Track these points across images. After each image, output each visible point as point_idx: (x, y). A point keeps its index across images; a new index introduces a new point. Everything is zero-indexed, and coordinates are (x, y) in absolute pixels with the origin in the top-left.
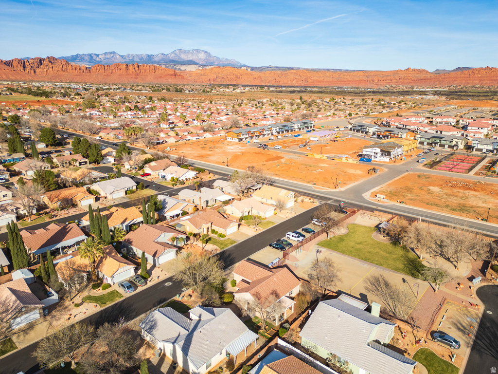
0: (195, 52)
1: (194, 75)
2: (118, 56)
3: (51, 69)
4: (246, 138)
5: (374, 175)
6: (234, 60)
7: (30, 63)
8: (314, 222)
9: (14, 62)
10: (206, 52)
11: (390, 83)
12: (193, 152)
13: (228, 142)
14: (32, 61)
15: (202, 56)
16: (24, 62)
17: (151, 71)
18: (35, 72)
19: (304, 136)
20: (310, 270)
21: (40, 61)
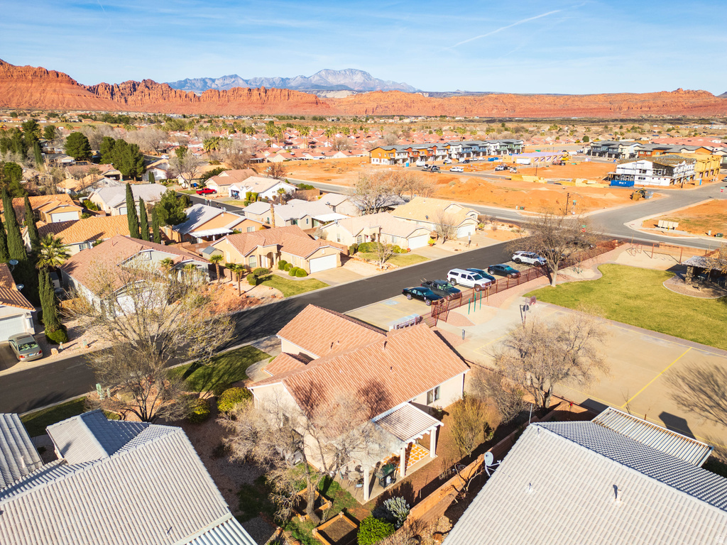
0: (348, 73)
1: (345, 103)
2: (241, 81)
3: (147, 97)
4: (404, 160)
5: (642, 202)
6: (405, 84)
7: (121, 88)
8: (519, 256)
9: (100, 87)
10: (364, 73)
11: (647, 111)
12: (308, 174)
13: (373, 165)
14: (123, 86)
15: (358, 78)
16: (113, 87)
17: (283, 98)
18: (126, 101)
19: (506, 158)
20: (500, 345)
21: (134, 85)
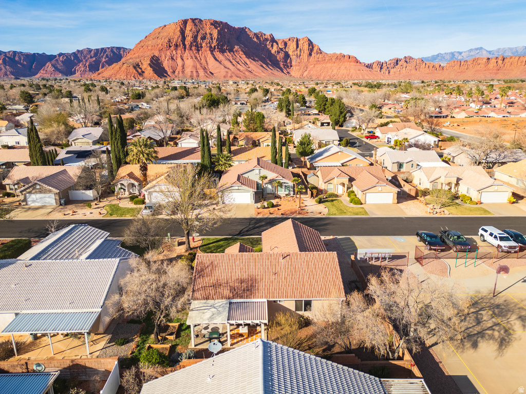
2: (484, 52)
3: (404, 69)
9: (375, 64)
14: (390, 62)
16: (383, 63)
18: (389, 72)
21: (397, 61)
